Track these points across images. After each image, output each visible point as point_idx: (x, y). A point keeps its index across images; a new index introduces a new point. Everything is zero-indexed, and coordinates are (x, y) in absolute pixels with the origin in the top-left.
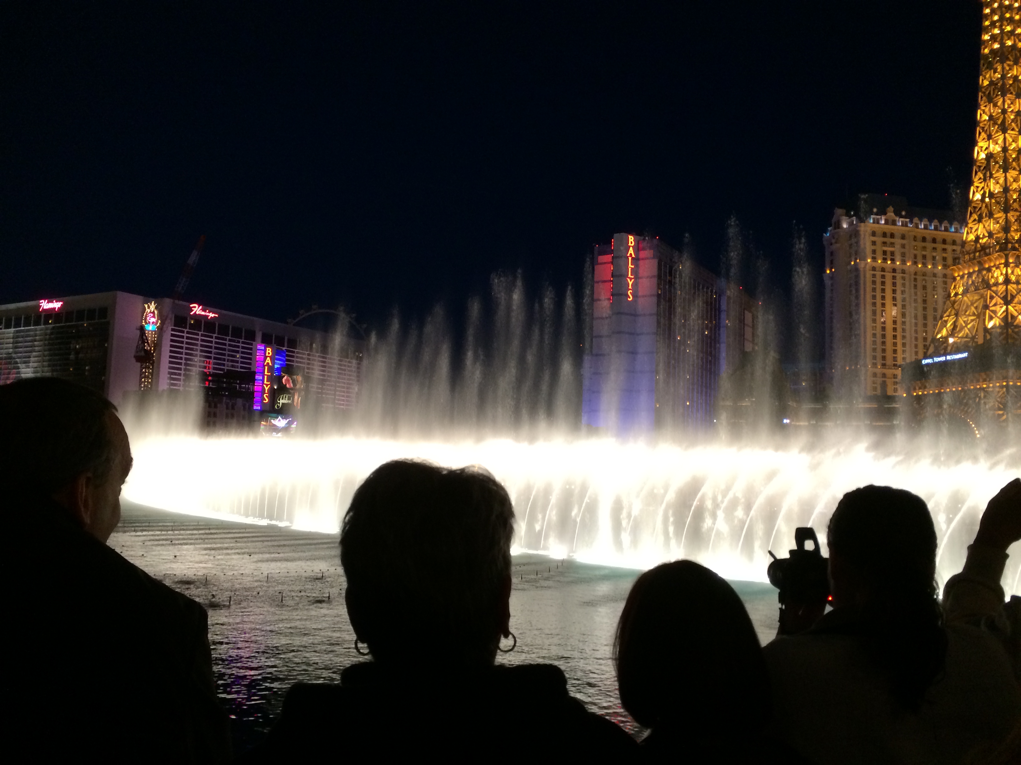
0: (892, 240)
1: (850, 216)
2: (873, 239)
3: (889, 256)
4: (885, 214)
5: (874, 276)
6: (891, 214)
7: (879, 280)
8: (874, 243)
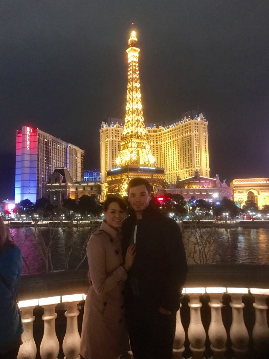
0: (118, 132)
1: (106, 124)
2: (113, 132)
3: (117, 137)
4: (116, 124)
5: (113, 143)
6: (117, 124)
7: (114, 144)
8: (113, 133)
